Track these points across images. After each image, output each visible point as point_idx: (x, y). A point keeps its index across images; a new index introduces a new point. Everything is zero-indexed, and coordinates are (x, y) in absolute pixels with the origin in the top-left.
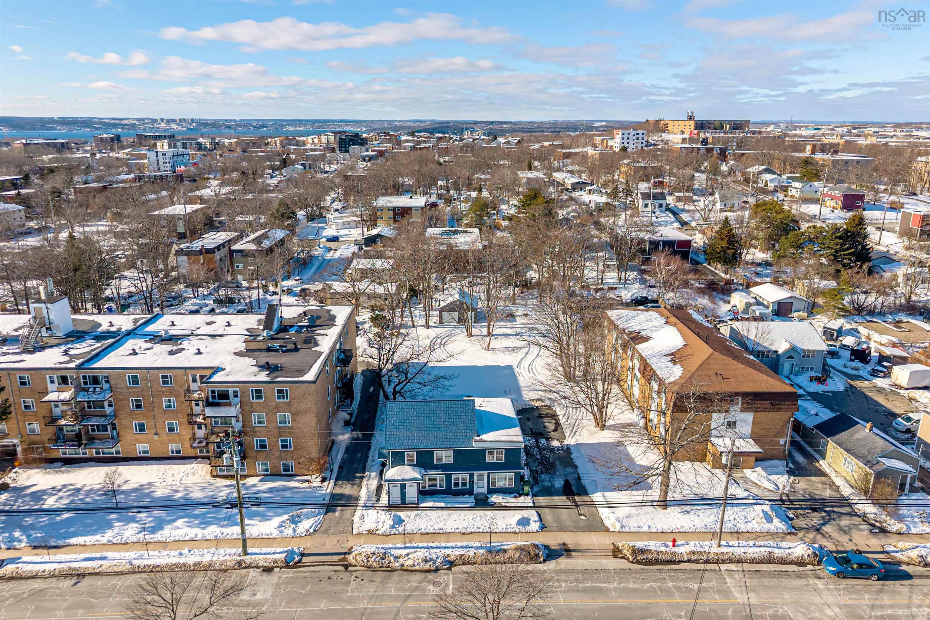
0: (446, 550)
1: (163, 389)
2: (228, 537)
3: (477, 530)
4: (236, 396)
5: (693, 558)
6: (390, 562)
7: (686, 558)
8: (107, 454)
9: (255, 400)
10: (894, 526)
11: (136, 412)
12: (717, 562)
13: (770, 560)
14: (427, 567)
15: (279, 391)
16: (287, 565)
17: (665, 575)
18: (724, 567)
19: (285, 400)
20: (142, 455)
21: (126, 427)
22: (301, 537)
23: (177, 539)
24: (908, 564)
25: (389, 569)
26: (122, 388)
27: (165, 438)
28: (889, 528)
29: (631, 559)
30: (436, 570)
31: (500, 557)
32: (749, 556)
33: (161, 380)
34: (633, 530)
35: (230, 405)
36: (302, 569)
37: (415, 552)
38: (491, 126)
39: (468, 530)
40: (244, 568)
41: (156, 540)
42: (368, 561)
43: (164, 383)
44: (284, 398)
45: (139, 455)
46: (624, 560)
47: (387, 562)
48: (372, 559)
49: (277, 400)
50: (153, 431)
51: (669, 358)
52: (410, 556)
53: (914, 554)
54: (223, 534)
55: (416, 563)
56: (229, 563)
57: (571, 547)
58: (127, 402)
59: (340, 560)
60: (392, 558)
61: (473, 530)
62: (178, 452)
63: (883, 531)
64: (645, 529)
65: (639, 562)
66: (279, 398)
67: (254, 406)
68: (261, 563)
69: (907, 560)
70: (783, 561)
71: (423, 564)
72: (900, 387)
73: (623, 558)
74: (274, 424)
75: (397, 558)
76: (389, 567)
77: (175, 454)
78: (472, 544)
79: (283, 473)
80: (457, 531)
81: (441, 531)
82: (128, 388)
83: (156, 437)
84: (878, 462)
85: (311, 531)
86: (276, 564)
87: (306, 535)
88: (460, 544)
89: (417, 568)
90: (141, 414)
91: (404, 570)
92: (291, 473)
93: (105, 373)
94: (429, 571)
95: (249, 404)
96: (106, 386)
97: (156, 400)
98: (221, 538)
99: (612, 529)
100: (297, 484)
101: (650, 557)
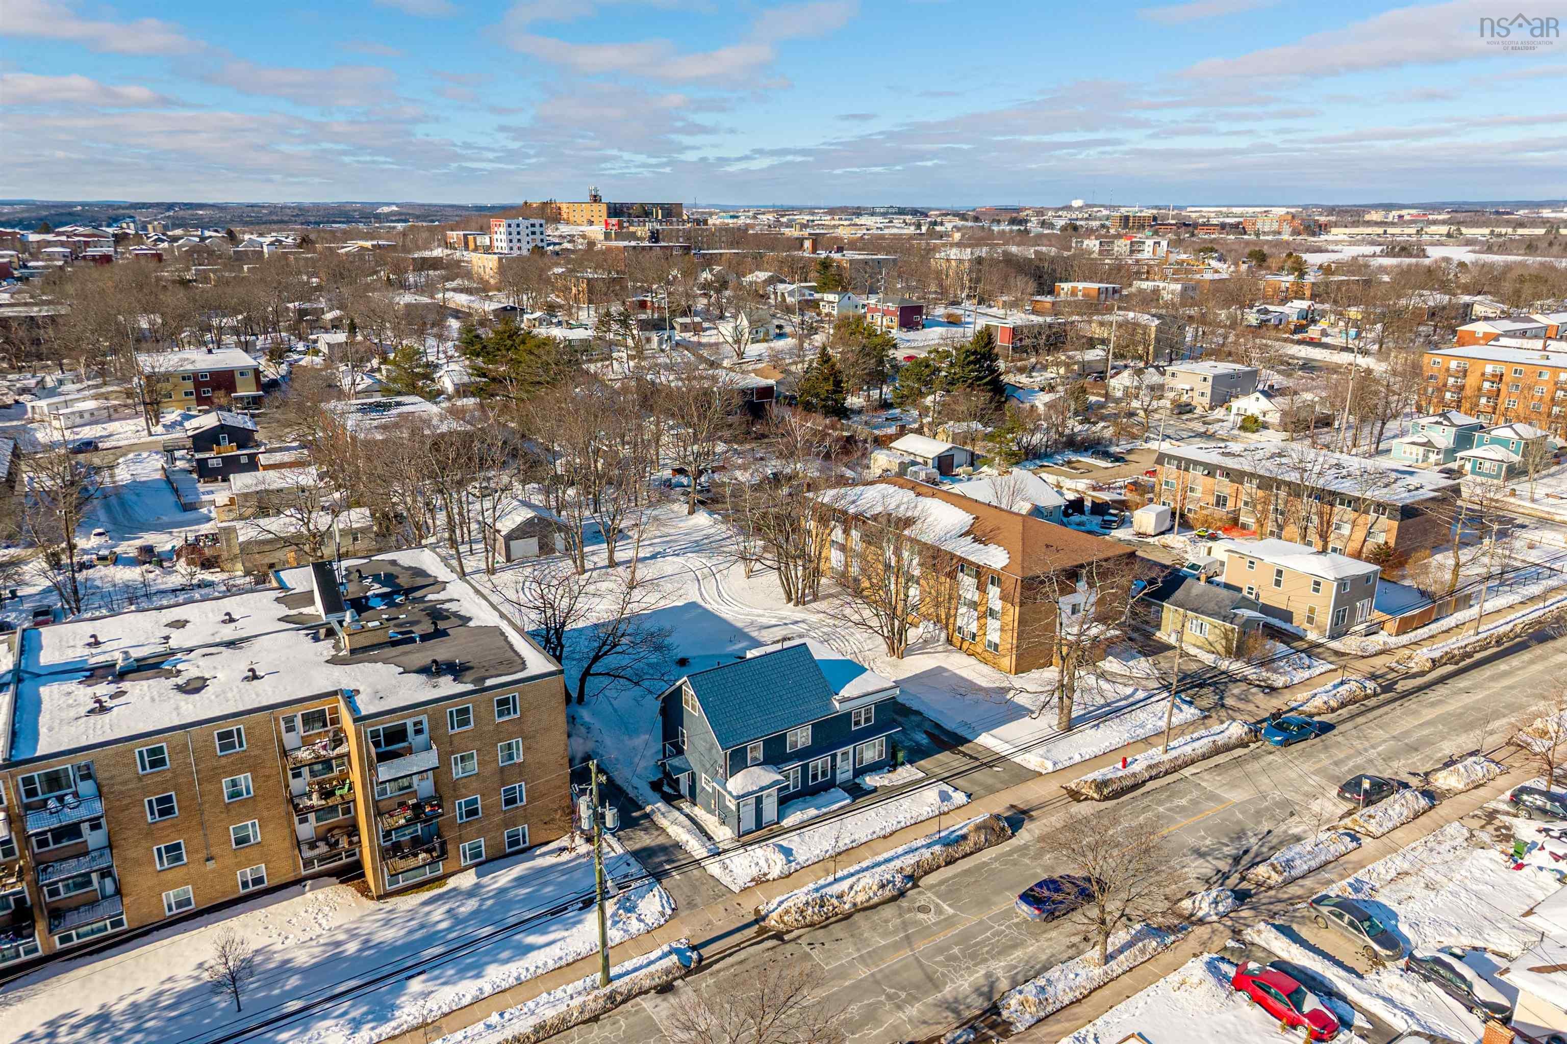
0: (893, 863)
1: (224, 761)
2: (540, 971)
3: (899, 827)
4: (418, 732)
5: (1154, 773)
6: (834, 908)
7: (1147, 776)
8: (86, 934)
9: (457, 730)
10: (1279, 681)
11: (160, 825)
12: (1175, 770)
13: (1217, 750)
14: (888, 892)
15: (501, 703)
16: (688, 971)
17: (1146, 801)
18: (1187, 772)
19: (513, 716)
20: (175, 911)
21: (137, 862)
22: (660, 926)
23: (446, 1009)
24: (1319, 714)
25: (840, 916)
26: (125, 783)
27: (230, 861)
28: (1276, 685)
29: (1096, 796)
30: (902, 894)
31: (967, 847)
32: (1199, 752)
33: (217, 743)
34: (1067, 764)
35: (410, 751)
36: (716, 967)
37: (859, 880)
38: (171, 213)
39: (888, 830)
40: (624, 1001)
41: (405, 1027)
42: (805, 918)
43: (223, 748)
44: (509, 713)
45: (168, 914)
46: (1089, 802)
47: (831, 908)
48: (810, 912)
49: (499, 720)
50: (203, 855)
51: (969, 538)
52: (855, 888)
53: (1318, 702)
54: (527, 970)
55: (871, 894)
56: (593, 1005)
57: (1022, 806)
58: (137, 809)
59: (759, 934)
60: (835, 901)
61: (894, 828)
62: (258, 881)
63: (1273, 690)
64: (1077, 758)
65: (1107, 798)
66: (501, 714)
67: (456, 741)
68: (647, 984)
69: (1316, 711)
70: (1228, 748)
71: (880, 892)
72: (1146, 535)
73: (1086, 799)
74: (494, 765)
75: (840, 897)
76: (837, 914)
77: (251, 888)
78: (915, 844)
79: (508, 851)
80: (875, 836)
81: (854, 844)
82: (140, 779)
83: (211, 865)
84: (1235, 615)
85: (668, 911)
86: (671, 976)
87: (666, 921)
88: (900, 850)
89: (876, 900)
90: (173, 826)
91: (858, 909)
92: (522, 846)
93: (82, 759)
94: (894, 899)
95: (447, 739)
96: (86, 788)
97: (208, 787)
98: (529, 977)
99: (1044, 772)
100: (550, 860)
101: (1115, 787)
